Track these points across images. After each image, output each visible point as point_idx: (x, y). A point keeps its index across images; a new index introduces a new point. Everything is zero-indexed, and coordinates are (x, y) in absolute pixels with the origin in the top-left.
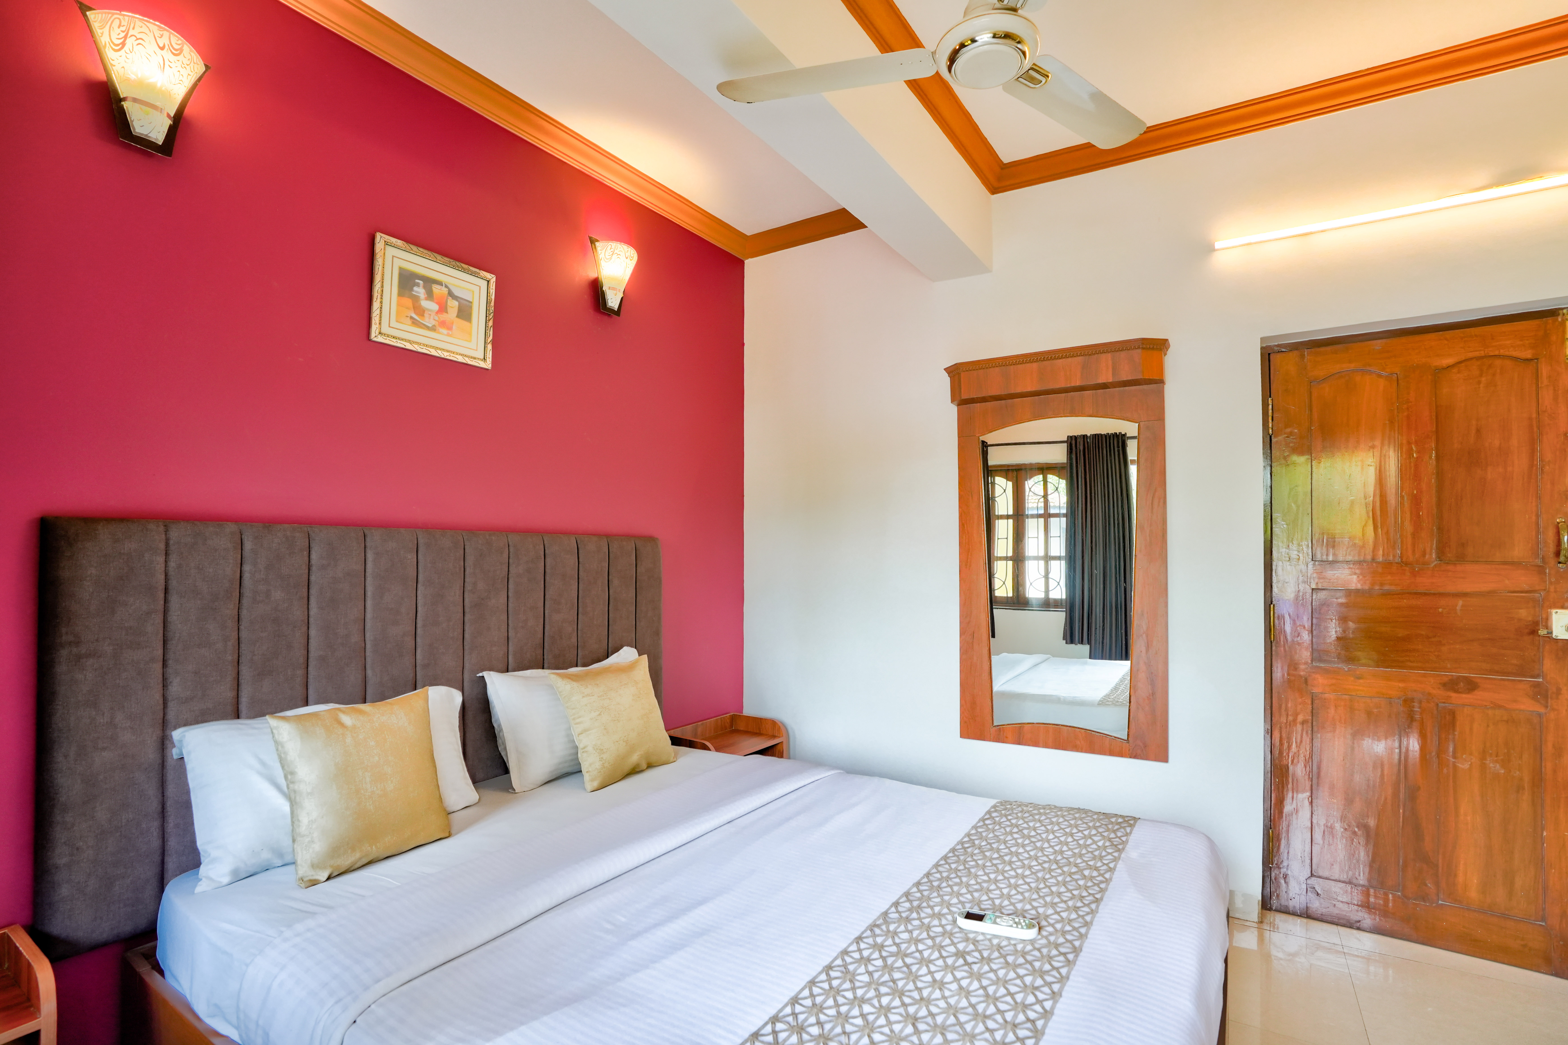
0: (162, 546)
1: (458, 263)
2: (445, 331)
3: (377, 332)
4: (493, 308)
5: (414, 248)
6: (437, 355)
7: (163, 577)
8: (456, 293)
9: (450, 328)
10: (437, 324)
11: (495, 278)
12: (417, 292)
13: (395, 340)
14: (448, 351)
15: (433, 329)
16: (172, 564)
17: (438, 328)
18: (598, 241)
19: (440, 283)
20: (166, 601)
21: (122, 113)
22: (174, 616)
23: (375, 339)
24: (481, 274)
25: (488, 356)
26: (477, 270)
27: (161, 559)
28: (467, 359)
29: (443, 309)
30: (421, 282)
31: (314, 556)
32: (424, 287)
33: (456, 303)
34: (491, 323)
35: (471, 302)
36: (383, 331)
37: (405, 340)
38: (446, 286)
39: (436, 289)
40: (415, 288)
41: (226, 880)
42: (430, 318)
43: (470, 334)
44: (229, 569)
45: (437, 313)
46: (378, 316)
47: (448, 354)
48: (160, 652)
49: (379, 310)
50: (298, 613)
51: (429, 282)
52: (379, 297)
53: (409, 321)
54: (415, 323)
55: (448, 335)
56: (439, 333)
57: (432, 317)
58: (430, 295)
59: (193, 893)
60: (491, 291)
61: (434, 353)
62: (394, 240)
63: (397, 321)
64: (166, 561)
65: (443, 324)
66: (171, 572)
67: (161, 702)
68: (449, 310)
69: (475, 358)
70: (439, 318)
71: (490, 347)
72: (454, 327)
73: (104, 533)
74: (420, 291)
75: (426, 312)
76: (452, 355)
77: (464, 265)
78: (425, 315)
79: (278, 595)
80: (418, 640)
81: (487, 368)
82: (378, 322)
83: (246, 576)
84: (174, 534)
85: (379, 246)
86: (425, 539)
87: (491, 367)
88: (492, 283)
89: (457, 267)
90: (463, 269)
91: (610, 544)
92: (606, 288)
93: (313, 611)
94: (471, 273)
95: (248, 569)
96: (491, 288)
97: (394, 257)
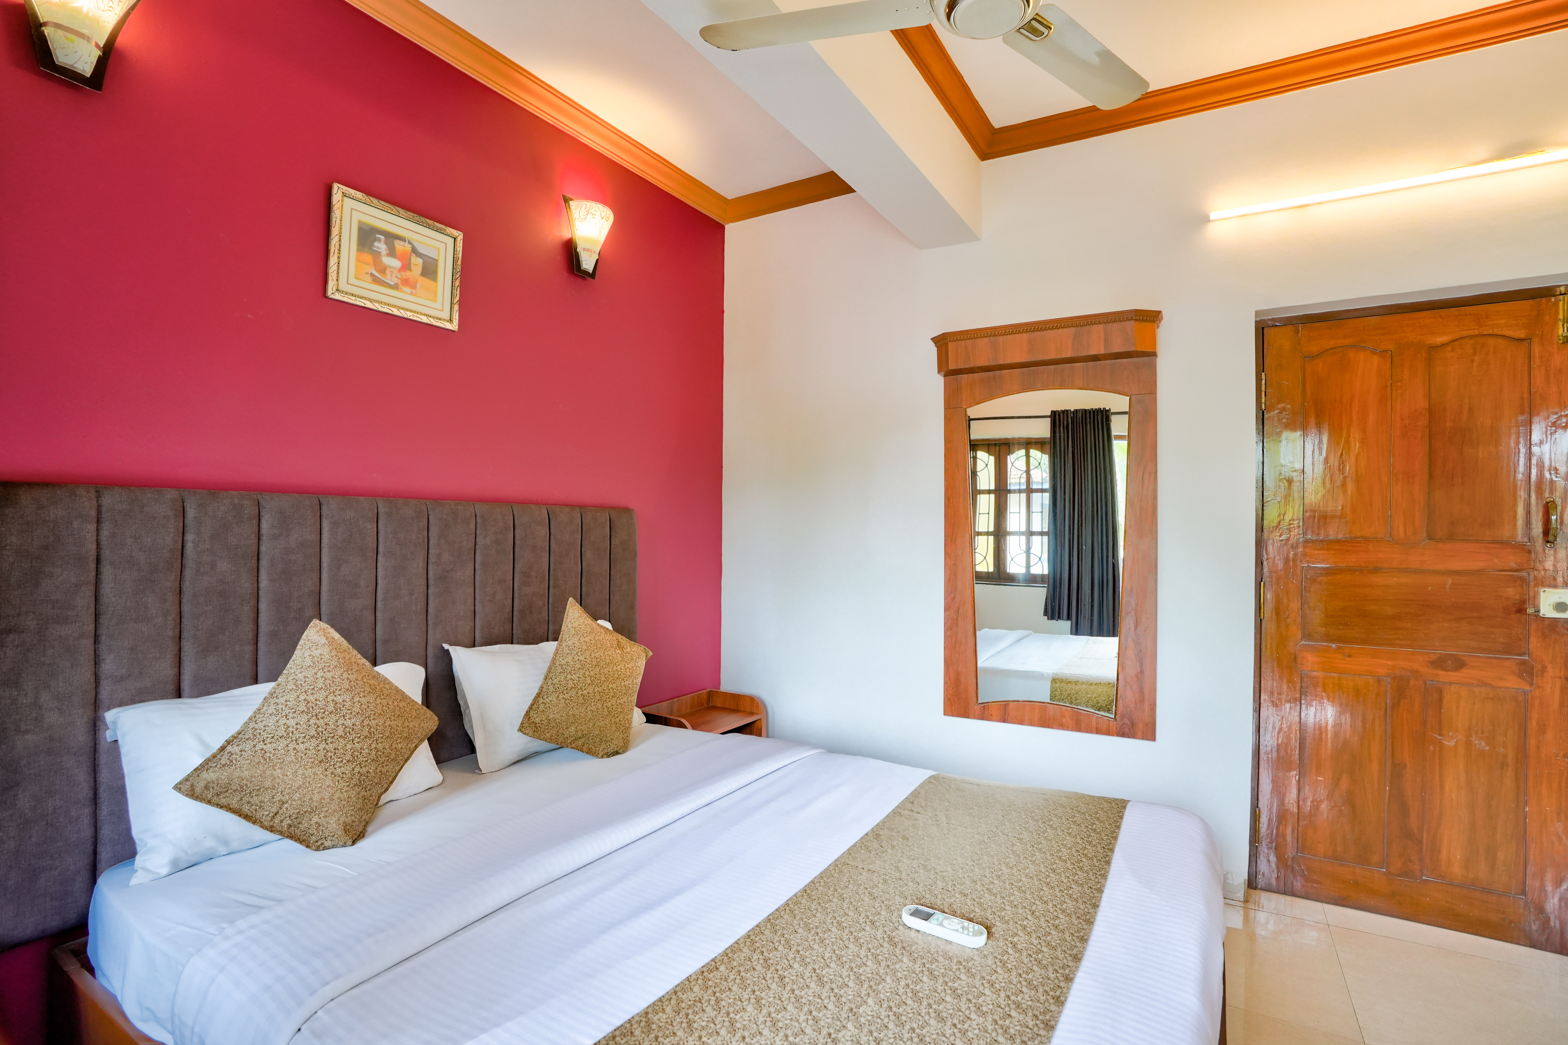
0: (93, 513)
1: (422, 218)
2: (408, 290)
3: (334, 289)
4: (460, 268)
5: (374, 200)
6: (400, 315)
7: (94, 546)
8: (421, 250)
9: (414, 287)
10: (399, 282)
11: (462, 235)
12: (378, 248)
13: (354, 298)
14: (411, 311)
15: (395, 287)
16: (105, 533)
18: (572, 200)
19: (403, 239)
20: (98, 572)
21: (43, 40)
22: (107, 589)
23: (332, 297)
24: (447, 231)
25: (454, 317)
26: (444, 227)
27: (92, 527)
28: (431, 319)
29: (406, 267)
30: (382, 237)
31: (264, 525)
32: (386, 243)
33: (420, 261)
34: (457, 283)
35: (437, 260)
36: (340, 288)
37: (365, 298)
38: (410, 243)
39: (399, 245)
40: (376, 244)
41: (165, 871)
42: (391, 276)
43: (435, 293)
44: (168, 538)
45: (400, 270)
46: (335, 272)
47: (411, 314)
48: (91, 627)
49: (336, 265)
50: (246, 585)
51: (391, 237)
52: (337, 251)
53: (369, 279)
54: (376, 280)
55: (412, 294)
56: (402, 292)
57: (394, 275)
59: (128, 886)
60: (458, 249)
61: (396, 312)
62: (352, 192)
63: (356, 278)
64: (98, 530)
65: (406, 282)
66: (104, 542)
67: (92, 680)
68: (413, 267)
69: (440, 319)
70: (401, 276)
71: (456, 307)
72: (418, 286)
73: (26, 498)
74: (381, 246)
75: (388, 269)
76: (415, 315)
77: (428, 221)
78: (387, 272)
79: (224, 566)
80: (379, 614)
81: (453, 329)
82: (335, 278)
83: (189, 546)
84: (107, 500)
85: (336, 197)
86: (383, 507)
87: (458, 328)
88: (458, 240)
89: (420, 222)
90: (426, 225)
91: (584, 514)
92: (582, 249)
93: (264, 583)
94: (437, 229)
95: (189, 538)
96: (458, 245)
97: (352, 209)
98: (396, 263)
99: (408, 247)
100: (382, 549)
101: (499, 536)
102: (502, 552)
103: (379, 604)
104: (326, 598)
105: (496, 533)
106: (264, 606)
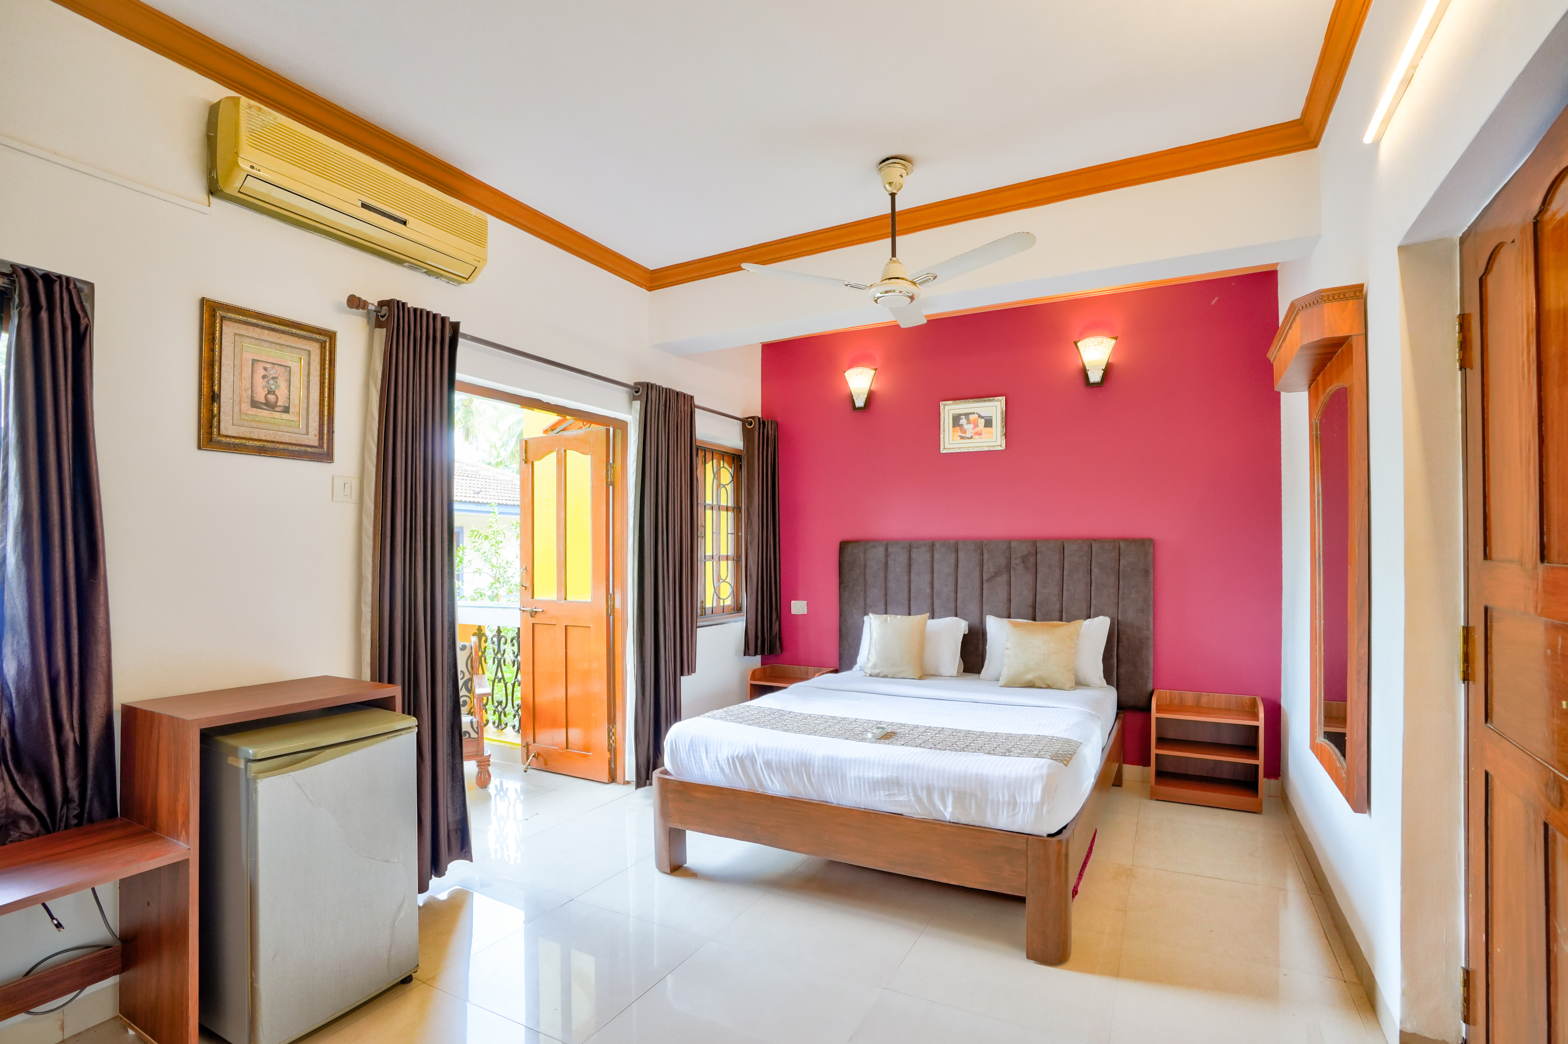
1: (981, 399)
2: (978, 437)
3: (943, 449)
4: (1004, 415)
5: (958, 401)
6: (973, 451)
8: (983, 415)
9: (980, 434)
13: (951, 450)
14: (979, 447)
15: (971, 438)
17: (974, 436)
18: (1078, 341)
19: (973, 413)
20: (865, 570)
21: (855, 402)
22: (868, 576)
23: (942, 452)
24: (996, 399)
25: (1003, 442)
26: (994, 398)
28: (991, 447)
29: (976, 426)
30: (964, 417)
32: (965, 418)
33: (983, 420)
34: (1004, 424)
36: (945, 447)
37: (956, 448)
38: (977, 413)
40: (961, 421)
46: (943, 441)
47: (979, 448)
48: (864, 588)
49: (943, 438)
51: (967, 415)
52: (943, 432)
53: (959, 438)
54: (962, 438)
58: (969, 422)
60: (1003, 406)
61: (971, 450)
62: (948, 402)
63: (952, 440)
64: (865, 556)
65: (977, 434)
67: (864, 606)
69: (994, 446)
71: (1004, 437)
74: (963, 421)
76: (981, 448)
79: (898, 570)
81: (1002, 449)
82: (943, 444)
83: (888, 562)
84: (867, 546)
85: (941, 408)
86: (961, 546)
87: (1005, 447)
88: (1002, 401)
89: (982, 401)
90: (985, 401)
91: (1093, 545)
92: (1088, 370)
93: (912, 577)
94: (990, 401)
95: (889, 559)
96: (1002, 404)
97: (949, 410)
99: (976, 416)
100: (960, 564)
101: (1024, 559)
102: (1026, 568)
103: (959, 590)
104: (936, 585)
105: (1022, 557)
106: (912, 587)
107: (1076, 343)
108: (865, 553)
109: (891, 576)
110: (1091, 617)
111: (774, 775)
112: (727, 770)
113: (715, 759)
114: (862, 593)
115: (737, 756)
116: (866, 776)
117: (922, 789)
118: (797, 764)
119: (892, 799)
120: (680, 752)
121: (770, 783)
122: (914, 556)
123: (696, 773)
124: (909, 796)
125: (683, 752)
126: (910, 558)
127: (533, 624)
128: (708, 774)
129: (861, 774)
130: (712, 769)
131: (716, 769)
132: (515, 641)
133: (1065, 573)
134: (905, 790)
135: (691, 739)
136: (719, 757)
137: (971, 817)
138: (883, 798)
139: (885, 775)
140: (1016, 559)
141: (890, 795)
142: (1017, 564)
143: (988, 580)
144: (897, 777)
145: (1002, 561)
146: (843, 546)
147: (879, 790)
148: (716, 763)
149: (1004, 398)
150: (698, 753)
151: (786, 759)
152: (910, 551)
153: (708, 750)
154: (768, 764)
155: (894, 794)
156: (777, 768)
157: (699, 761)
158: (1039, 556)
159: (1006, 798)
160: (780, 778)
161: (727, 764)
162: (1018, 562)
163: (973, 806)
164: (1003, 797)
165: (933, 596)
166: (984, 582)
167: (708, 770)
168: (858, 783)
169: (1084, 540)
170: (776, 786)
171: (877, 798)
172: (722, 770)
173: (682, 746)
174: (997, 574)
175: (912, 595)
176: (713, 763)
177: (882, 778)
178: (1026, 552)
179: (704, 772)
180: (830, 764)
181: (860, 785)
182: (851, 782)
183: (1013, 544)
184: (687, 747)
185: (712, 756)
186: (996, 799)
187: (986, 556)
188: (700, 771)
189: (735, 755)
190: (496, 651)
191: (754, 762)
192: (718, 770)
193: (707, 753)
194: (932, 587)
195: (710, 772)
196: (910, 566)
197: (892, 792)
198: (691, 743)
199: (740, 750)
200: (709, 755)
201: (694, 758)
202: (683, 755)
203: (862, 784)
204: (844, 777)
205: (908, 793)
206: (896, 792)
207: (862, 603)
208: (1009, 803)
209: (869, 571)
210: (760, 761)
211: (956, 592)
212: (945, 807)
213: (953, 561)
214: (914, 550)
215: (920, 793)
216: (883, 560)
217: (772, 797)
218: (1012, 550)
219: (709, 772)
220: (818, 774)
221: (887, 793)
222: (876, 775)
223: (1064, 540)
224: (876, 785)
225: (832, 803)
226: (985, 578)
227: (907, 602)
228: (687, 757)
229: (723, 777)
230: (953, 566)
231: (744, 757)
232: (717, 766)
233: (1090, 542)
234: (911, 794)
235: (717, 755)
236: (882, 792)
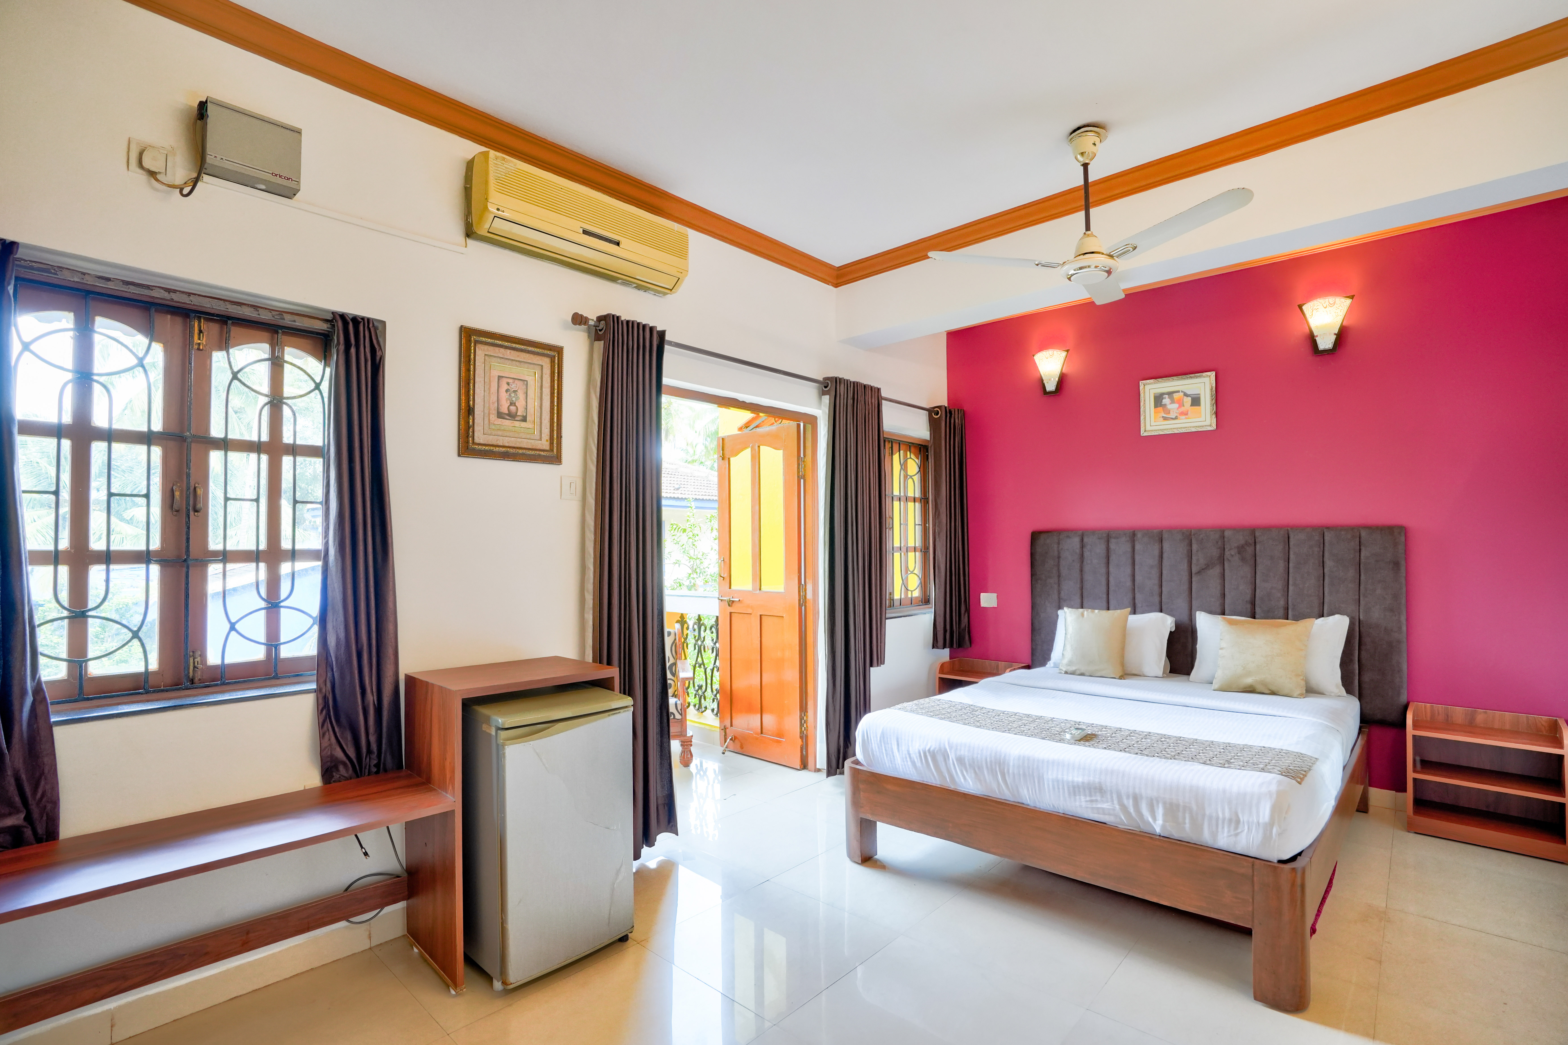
0: (1058, 541)
1: (1187, 376)
2: (1184, 417)
3: (1144, 431)
4: (1214, 392)
5: (1160, 380)
6: (1179, 432)
7: (1057, 552)
8: (1189, 393)
10: (1178, 415)
13: (1153, 432)
15: (1176, 418)
16: (1060, 548)
18: (1303, 305)
19: (1178, 392)
20: (1059, 562)
21: (1045, 386)
22: (1061, 568)
23: (1143, 435)
24: (1204, 375)
25: (1213, 422)
26: (1201, 374)
27: (1057, 546)
28: (1199, 428)
29: (1181, 405)
30: (1167, 396)
31: (1110, 544)
32: (1169, 398)
33: (1190, 399)
34: (1214, 401)
35: (1199, 394)
36: (1147, 430)
37: (1159, 430)
38: (1182, 392)
40: (1163, 401)
43: (1200, 412)
45: (1178, 409)
46: (1144, 423)
48: (1058, 581)
49: (1144, 420)
50: (1103, 570)
51: (1170, 394)
52: (1143, 413)
53: (1162, 419)
54: (1165, 419)
55: (1186, 418)
57: (1175, 412)
60: (1212, 382)
61: (1176, 432)
62: (1148, 381)
65: (1182, 414)
66: (1060, 551)
67: (1058, 599)
69: (1203, 426)
71: (1214, 416)
73: (1042, 537)
74: (1166, 401)
76: (1187, 429)
77: (1192, 375)
79: (1095, 561)
80: (1163, 588)
81: (1213, 429)
82: (1144, 426)
83: (1085, 553)
84: (1061, 537)
85: (1141, 387)
86: (1165, 536)
87: (1215, 428)
88: (1212, 376)
89: (1187, 378)
90: (1191, 377)
91: (1326, 534)
92: (1317, 336)
93: (1111, 569)
94: (1197, 377)
95: (1085, 550)
96: (1212, 380)
97: (1149, 389)
98: (1176, 406)
99: (1181, 394)
100: (1165, 555)
101: (1241, 550)
102: (1243, 559)
103: (1164, 583)
104: (1137, 578)
105: (1238, 547)
106: (1111, 579)
107: (1300, 307)
108: (1059, 544)
109: (1087, 568)
110: (1325, 614)
111: (967, 771)
112: (919, 764)
113: (906, 752)
114: (1056, 586)
115: (929, 750)
116: (1065, 779)
117: (1128, 797)
118: (991, 761)
119: (1094, 806)
120: (871, 743)
121: (962, 780)
122: (1112, 546)
123: (887, 765)
124: (1113, 804)
125: (874, 743)
126: (1108, 549)
127: (731, 613)
128: (899, 767)
129: (1060, 777)
130: (904, 762)
131: (907, 762)
132: (713, 629)
133: (1291, 565)
134: (1109, 797)
135: (883, 730)
136: (911, 750)
137: (1185, 831)
138: (1084, 804)
139: (1086, 779)
140: (1231, 549)
141: (1092, 801)
142: (1232, 556)
143: (1199, 573)
144: (1100, 783)
145: (1215, 552)
146: (1035, 536)
147: (1080, 796)
148: (908, 756)
149: (1214, 373)
150: (890, 745)
151: (979, 756)
152: (1108, 542)
153: (900, 743)
154: (960, 760)
155: (1096, 801)
156: (970, 765)
157: (891, 753)
158: (1258, 547)
159: (1227, 815)
160: (973, 775)
161: (918, 758)
162: (1233, 554)
163: (1187, 821)
164: (1223, 813)
165: (1134, 589)
166: (1193, 575)
167: (899, 762)
168: (1056, 787)
169: (1314, 527)
170: (969, 783)
171: (1078, 804)
172: (913, 763)
173: (874, 737)
174: (1207, 567)
175: (1112, 588)
176: (904, 756)
177: (1083, 783)
178: (1242, 542)
179: (895, 765)
180: (1026, 765)
181: (1059, 788)
182: (1048, 785)
183: (1227, 533)
184: (879, 739)
185: (904, 748)
186: (1214, 815)
187: (1195, 547)
188: (892, 764)
189: (927, 749)
190: (697, 638)
191: (946, 757)
192: (909, 763)
193: (898, 745)
194: (1134, 580)
195: (902, 765)
196: (1108, 557)
197: (1094, 798)
198: (883, 735)
199: (932, 745)
200: (900, 748)
201: (886, 750)
202: (874, 745)
203: (1061, 787)
204: (1041, 778)
205: (1112, 801)
206: (1099, 798)
207: (1055, 596)
208: (1230, 820)
209: (1063, 563)
210: (952, 756)
211: (1161, 586)
212: (1155, 819)
213: (1156, 552)
214: (1113, 541)
215: (1125, 802)
216: (1078, 551)
217: (964, 794)
218: (1226, 539)
219: (900, 765)
220: (1014, 774)
221: (1088, 798)
222: (1076, 779)
223: (1289, 528)
224: (1076, 789)
225: (1028, 805)
226: (1194, 570)
227: (1105, 596)
228: (878, 747)
229: (914, 770)
230: (1157, 558)
231: (936, 751)
232: (908, 759)
233: (1322, 530)
234: (1116, 802)
235: (909, 748)
236: (1082, 797)
